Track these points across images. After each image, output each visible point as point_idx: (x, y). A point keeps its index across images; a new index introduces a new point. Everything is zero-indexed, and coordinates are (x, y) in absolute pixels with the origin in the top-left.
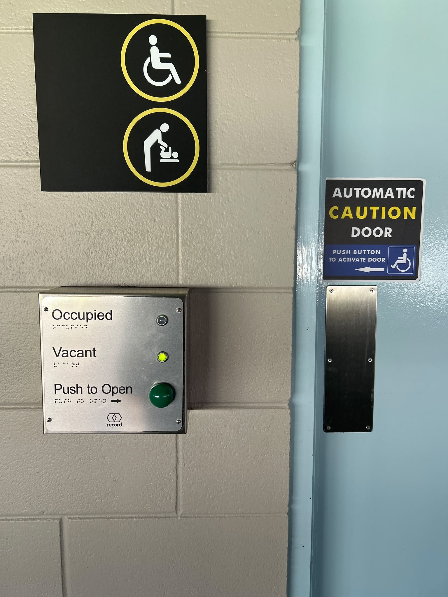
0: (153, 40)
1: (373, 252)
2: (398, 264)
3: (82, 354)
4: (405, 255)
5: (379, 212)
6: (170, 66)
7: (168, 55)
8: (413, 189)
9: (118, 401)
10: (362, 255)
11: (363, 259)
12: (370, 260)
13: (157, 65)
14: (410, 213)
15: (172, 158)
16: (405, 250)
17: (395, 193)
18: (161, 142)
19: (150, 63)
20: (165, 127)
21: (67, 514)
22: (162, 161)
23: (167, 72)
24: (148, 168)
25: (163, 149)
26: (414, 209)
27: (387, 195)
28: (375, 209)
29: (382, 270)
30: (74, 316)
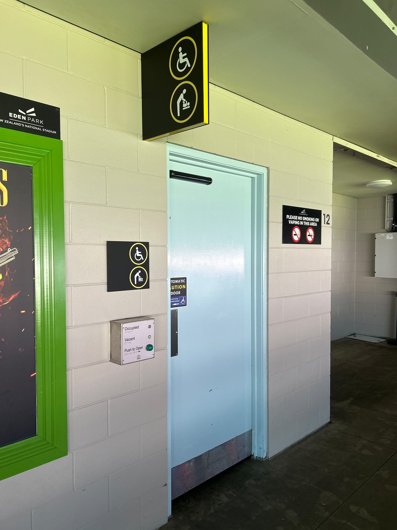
0: (137, 248)
1: (176, 299)
2: (182, 302)
3: (131, 339)
4: (183, 299)
5: (177, 287)
6: (141, 255)
7: (140, 252)
8: (184, 280)
9: (140, 351)
10: (174, 300)
11: (174, 301)
12: (176, 301)
13: (138, 255)
14: (184, 287)
15: (141, 280)
16: (183, 298)
17: (180, 281)
18: (139, 276)
19: (136, 255)
20: (140, 272)
21: (108, 398)
22: (139, 281)
23: (140, 257)
24: (136, 283)
25: (139, 278)
26: (185, 285)
27: (179, 282)
28: (176, 286)
29: (178, 304)
30: (130, 329)
